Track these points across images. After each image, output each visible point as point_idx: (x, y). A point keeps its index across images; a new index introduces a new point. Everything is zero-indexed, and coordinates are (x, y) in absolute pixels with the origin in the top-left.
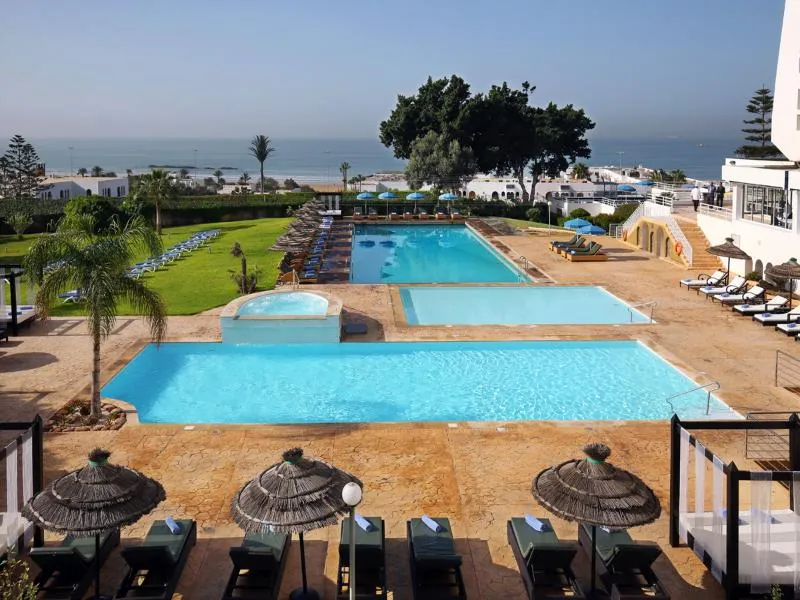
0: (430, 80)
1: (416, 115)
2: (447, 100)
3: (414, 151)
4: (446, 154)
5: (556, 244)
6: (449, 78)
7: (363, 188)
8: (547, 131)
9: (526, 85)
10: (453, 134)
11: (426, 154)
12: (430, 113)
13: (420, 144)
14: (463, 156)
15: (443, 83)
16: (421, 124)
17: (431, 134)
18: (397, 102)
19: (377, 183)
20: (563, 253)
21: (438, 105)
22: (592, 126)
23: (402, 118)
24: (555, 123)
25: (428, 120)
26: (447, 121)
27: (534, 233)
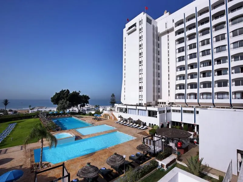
0: (62, 90)
1: (60, 96)
2: (66, 94)
3: (59, 103)
4: (66, 104)
5: (93, 119)
6: (66, 90)
7: (34, 111)
8: (83, 99)
9: (79, 91)
10: (67, 100)
11: (62, 104)
12: (62, 96)
13: (61, 102)
14: (69, 104)
15: (65, 90)
16: (61, 98)
17: (63, 100)
18: (55, 94)
19: (37, 109)
20: (95, 120)
21: (64, 95)
22: (90, 98)
23: (57, 97)
24: (84, 98)
25: (62, 97)
26: (66, 97)
27: (86, 117)
